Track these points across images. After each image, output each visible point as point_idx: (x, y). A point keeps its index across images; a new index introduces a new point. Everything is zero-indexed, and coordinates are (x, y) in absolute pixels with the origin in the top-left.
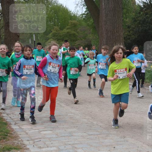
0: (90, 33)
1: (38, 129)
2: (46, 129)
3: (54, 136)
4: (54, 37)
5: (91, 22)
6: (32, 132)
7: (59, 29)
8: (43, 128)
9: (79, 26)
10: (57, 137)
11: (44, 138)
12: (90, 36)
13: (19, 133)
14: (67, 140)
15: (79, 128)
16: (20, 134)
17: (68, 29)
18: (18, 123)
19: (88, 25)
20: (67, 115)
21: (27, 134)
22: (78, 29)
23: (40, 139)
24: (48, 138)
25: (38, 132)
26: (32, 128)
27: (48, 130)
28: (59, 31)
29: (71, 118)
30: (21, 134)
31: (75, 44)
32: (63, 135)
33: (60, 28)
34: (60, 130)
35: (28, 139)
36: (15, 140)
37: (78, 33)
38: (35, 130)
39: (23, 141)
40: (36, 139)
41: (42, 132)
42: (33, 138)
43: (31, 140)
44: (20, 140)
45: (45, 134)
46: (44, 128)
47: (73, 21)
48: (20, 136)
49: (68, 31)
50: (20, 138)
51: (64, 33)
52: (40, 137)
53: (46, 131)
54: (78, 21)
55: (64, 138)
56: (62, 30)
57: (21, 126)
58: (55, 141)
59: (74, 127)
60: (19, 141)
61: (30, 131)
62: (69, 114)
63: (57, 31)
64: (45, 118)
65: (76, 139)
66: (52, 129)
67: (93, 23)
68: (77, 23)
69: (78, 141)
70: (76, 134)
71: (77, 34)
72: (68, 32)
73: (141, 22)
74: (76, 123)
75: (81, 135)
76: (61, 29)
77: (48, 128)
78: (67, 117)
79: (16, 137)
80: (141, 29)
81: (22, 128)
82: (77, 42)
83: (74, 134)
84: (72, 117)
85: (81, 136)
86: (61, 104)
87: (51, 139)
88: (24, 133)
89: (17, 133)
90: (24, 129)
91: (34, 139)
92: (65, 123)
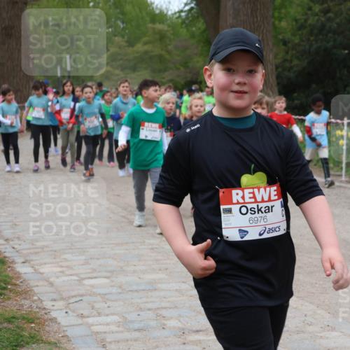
0: (196, 54)
1: (76, 275)
2: (95, 275)
3: (114, 290)
4: (114, 63)
5: (200, 29)
6: (64, 281)
7: (124, 44)
8: (89, 273)
9: (172, 37)
10: (120, 293)
11: (90, 295)
12: (198, 62)
13: (32, 283)
14: (144, 300)
15: (170, 272)
16: (35, 284)
17: (145, 44)
18: (32, 260)
19: (193, 36)
20: (144, 242)
21: (51, 284)
22: (169, 45)
23: (82, 296)
24: (99, 294)
25: (78, 280)
26: (62, 272)
27: (100, 277)
28: (126, 48)
29: (152, 249)
30: (37, 286)
31: (164, 78)
32: (135, 287)
33: (127, 42)
34: (127, 276)
35: (55, 296)
36: (25, 299)
37: (169, 52)
38: (71, 275)
39: (42, 301)
40: (73, 297)
41: (86, 282)
42: (65, 295)
43: (63, 299)
44: (35, 298)
45: (92, 286)
46: (90, 271)
47: (159, 26)
48: (36, 289)
49: (146, 47)
50: (35, 294)
51: (137, 53)
52: (82, 292)
53: (95, 278)
54: (169, 26)
55: (136, 294)
56: (133, 46)
57: (37, 267)
58: (116, 301)
59: (160, 270)
60: (34, 301)
61: (58, 277)
62: (147, 241)
63: (120, 48)
64: (93, 250)
65: (165, 298)
66: (108, 274)
67: (204, 31)
68: (167, 31)
69: (169, 301)
70: (163, 286)
71: (167, 57)
72: (146, 52)
73: (316, 31)
74: (165, 260)
75: (175, 288)
76: (131, 44)
77: (99, 272)
78: (143, 247)
79: (27, 293)
80: (315, 46)
81: (42, 271)
82: (166, 73)
83: (159, 285)
84: (154, 246)
85: (176, 290)
86: (129, 217)
87: (106, 297)
88: (46, 283)
89: (29, 284)
90: (45, 275)
91: (69, 298)
92: (139, 261)
